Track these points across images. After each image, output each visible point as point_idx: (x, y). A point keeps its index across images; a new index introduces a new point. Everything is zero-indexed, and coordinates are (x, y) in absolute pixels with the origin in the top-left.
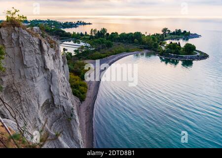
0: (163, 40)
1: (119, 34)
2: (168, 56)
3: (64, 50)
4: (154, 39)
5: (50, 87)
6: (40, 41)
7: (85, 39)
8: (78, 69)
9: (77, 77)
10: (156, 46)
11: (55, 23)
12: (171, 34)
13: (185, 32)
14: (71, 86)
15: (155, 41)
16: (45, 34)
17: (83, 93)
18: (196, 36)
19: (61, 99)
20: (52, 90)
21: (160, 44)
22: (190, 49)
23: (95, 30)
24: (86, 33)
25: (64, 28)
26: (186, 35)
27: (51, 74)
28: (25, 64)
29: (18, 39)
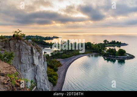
0: (105, 47)
2: (109, 56)
3: (45, 53)
4: (99, 46)
5: (35, 76)
6: (32, 48)
8: (53, 64)
9: (52, 70)
10: (100, 50)
11: (41, 37)
12: (109, 43)
13: (118, 42)
14: (48, 76)
15: (100, 47)
16: (35, 44)
17: (55, 80)
18: (125, 44)
19: (42, 84)
20: (36, 78)
21: (103, 49)
22: (122, 52)
25: (45, 40)
26: (119, 44)
27: (37, 67)
28: (22, 61)
29: (19, 47)
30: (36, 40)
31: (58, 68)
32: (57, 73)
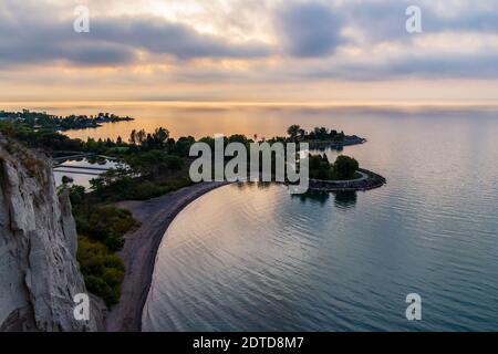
1: (197, 139)
3: (65, 180)
5: (25, 275)
7: (117, 152)
8: (100, 223)
9: (98, 245)
12: (307, 137)
13: (334, 132)
14: (83, 270)
16: (16, 145)
17: (114, 284)
18: (355, 140)
19: (54, 306)
20: (29, 284)
22: (348, 167)
23: (141, 134)
24: (119, 139)
25: (65, 129)
27: (29, 241)
30: (26, 130)
31: (125, 236)
32: (120, 255)
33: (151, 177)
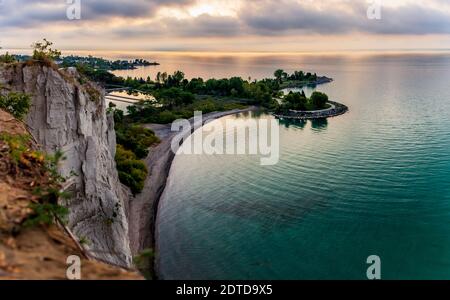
0: (278, 89)
1: (205, 81)
2: (289, 113)
3: (111, 105)
4: (263, 88)
5: (82, 163)
6: (76, 89)
7: (146, 88)
8: (132, 138)
9: (129, 152)
10: (267, 99)
11: (101, 62)
12: (289, 79)
13: (309, 74)
14: (118, 167)
15: (265, 91)
16: (85, 79)
17: (139, 180)
18: (325, 80)
19: (98, 187)
20: (84, 170)
21: (274, 96)
22: (320, 101)
23: (164, 75)
24: (149, 78)
25: (114, 69)
26: (312, 80)
27: (87, 143)
28: (48, 122)
29: (45, 84)
30: (89, 69)
31: (149, 149)
32: (144, 162)
33: (170, 108)
